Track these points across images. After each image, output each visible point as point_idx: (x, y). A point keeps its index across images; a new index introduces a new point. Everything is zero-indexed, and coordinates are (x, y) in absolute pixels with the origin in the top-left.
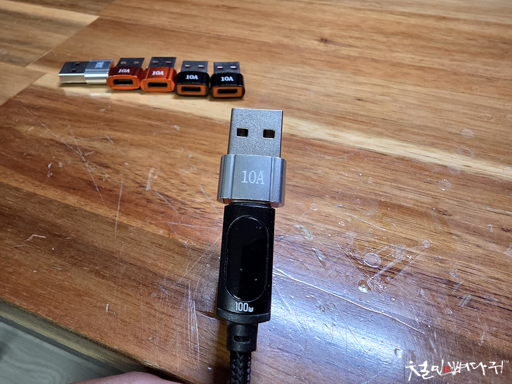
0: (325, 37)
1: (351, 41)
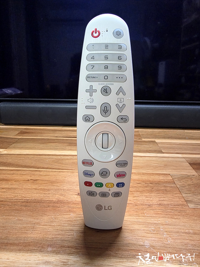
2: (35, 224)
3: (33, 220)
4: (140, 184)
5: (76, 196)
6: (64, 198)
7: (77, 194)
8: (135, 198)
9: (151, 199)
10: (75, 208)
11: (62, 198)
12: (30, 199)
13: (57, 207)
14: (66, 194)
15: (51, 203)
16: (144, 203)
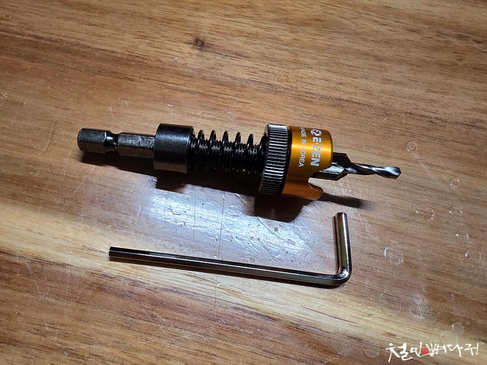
0: (201, 36)
1: (239, 43)
2: (58, 125)
3: (53, 109)
4: (417, 35)
5: (187, 49)
6: (149, 48)
7: (191, 39)
8: (388, 87)
9: (447, 98)
10: (182, 91)
11: (142, 48)
12: (44, 36)
13: (126, 78)
14: (158, 36)
15: (107, 60)
16: (414, 111)
